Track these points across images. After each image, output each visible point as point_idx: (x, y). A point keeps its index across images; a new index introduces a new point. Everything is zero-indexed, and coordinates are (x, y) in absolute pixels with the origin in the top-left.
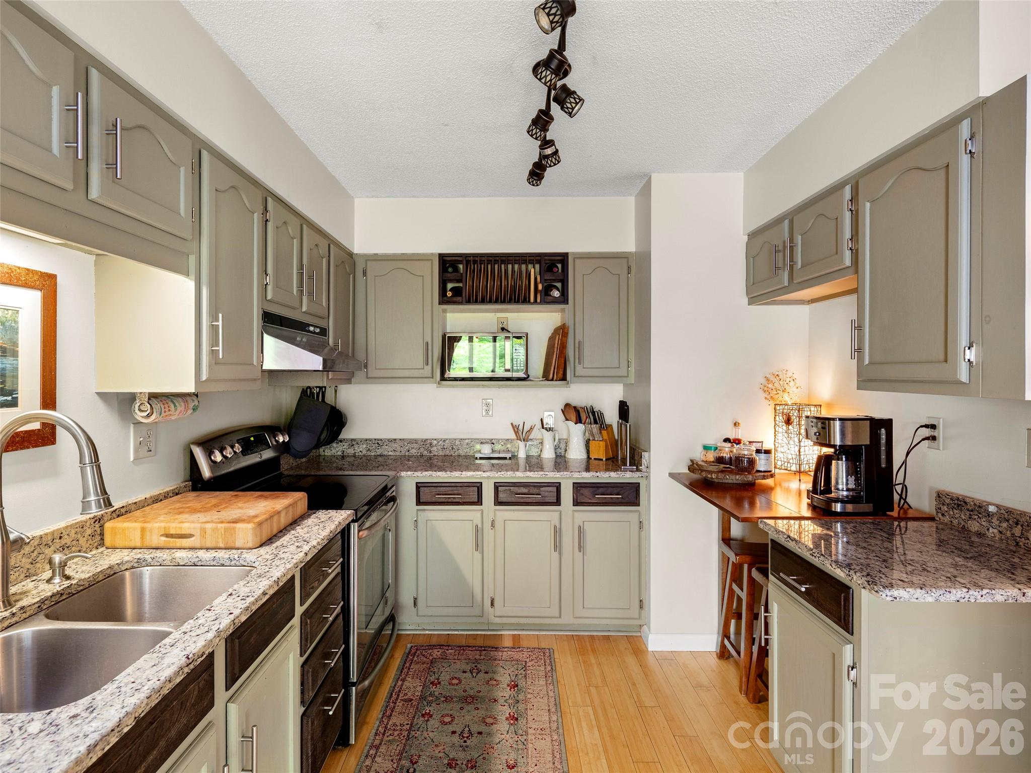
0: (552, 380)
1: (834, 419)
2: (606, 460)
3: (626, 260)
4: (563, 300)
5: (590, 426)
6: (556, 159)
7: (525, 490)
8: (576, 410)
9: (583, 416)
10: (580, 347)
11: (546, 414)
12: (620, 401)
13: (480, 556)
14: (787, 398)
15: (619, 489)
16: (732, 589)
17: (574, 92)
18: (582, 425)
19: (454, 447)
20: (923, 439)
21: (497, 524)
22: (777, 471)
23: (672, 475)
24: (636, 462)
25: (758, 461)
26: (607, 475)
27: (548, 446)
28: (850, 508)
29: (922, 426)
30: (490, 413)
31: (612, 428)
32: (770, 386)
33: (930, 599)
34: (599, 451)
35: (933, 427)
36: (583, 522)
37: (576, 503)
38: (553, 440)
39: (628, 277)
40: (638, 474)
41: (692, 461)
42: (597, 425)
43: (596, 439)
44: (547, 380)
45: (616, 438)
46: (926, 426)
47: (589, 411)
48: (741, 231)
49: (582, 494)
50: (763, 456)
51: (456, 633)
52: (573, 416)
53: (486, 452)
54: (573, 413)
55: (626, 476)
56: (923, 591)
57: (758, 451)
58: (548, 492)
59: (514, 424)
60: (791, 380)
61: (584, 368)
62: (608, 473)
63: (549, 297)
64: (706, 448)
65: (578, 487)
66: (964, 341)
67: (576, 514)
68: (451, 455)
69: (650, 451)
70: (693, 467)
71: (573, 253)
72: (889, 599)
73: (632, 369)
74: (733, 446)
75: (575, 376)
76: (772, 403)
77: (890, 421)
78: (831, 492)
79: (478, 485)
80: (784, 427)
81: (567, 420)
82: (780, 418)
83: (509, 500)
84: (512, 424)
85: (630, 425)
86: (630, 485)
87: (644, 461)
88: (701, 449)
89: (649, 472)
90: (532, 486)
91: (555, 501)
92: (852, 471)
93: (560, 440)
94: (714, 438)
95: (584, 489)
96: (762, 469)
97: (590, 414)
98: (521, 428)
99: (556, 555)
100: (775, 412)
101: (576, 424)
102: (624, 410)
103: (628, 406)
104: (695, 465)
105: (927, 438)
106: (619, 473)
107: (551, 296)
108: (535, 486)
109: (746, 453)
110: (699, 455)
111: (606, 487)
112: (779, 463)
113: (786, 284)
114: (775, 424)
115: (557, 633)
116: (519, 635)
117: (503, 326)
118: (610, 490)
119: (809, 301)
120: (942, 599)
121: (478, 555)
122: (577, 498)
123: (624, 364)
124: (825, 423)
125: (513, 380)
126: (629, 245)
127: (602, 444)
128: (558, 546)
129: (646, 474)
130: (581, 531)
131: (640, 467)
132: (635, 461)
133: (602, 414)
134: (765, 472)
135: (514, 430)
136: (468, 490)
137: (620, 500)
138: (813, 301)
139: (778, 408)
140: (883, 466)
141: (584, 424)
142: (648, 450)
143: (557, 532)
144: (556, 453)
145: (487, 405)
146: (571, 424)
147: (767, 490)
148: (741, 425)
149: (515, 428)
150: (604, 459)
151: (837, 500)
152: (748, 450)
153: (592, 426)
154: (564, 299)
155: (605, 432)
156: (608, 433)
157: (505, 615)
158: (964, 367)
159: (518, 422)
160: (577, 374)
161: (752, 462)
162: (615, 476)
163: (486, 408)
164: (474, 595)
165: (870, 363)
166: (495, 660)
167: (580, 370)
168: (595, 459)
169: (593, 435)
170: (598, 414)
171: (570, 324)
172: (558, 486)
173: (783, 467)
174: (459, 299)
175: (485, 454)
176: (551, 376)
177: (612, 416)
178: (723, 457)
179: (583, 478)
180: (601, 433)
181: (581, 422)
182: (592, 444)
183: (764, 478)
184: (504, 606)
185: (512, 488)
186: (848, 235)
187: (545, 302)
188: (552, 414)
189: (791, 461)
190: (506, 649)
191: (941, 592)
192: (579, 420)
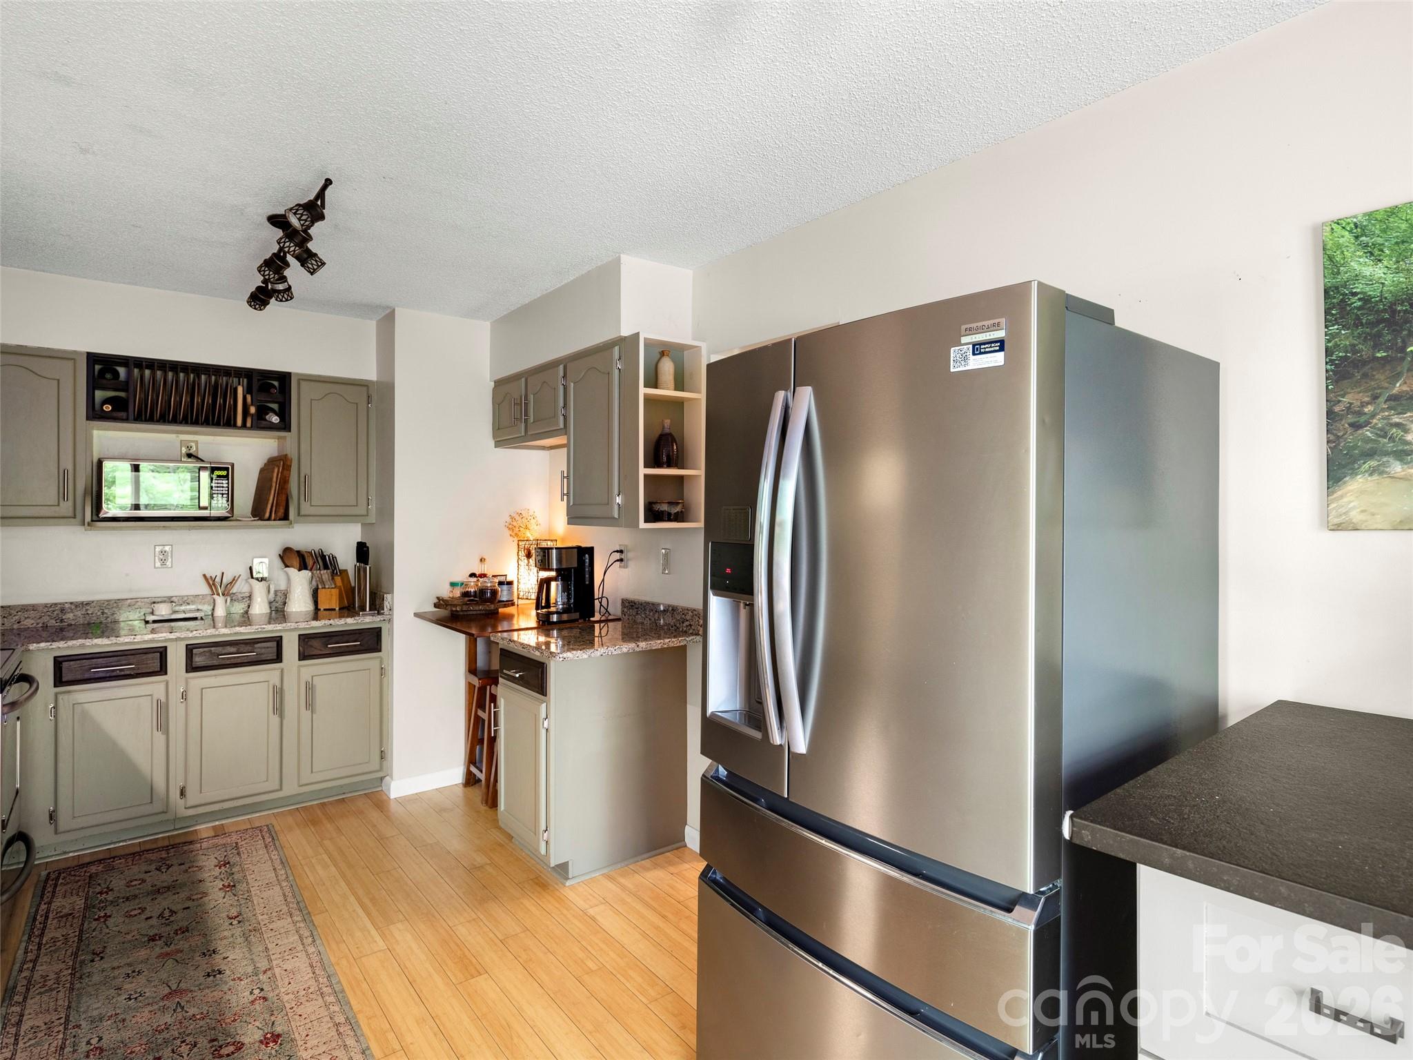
0: (269, 519)
1: (552, 548)
2: (340, 609)
3: (365, 388)
4: (283, 426)
5: (318, 572)
6: (288, 295)
7: (233, 649)
8: (300, 554)
9: (310, 562)
10: (305, 481)
11: (256, 561)
12: (358, 543)
13: (163, 738)
14: (529, 535)
15: (357, 636)
16: (478, 716)
17: (316, 255)
18: (308, 571)
19: (106, 611)
20: (615, 561)
21: (190, 696)
22: (521, 602)
23: (417, 615)
24: (378, 607)
25: (500, 593)
26: (342, 621)
27: (259, 600)
28: (565, 617)
29: (614, 552)
30: (169, 563)
31: (347, 572)
32: (515, 524)
33: (585, 656)
34: (330, 599)
35: (621, 552)
36: (312, 677)
37: (303, 656)
38: (267, 592)
39: (368, 407)
40: (379, 618)
41: (438, 598)
42: (329, 571)
43: (327, 587)
44: (261, 519)
45: (353, 585)
46: (617, 551)
47: (318, 555)
48: (488, 377)
49: (311, 646)
50: (505, 587)
51: (121, 844)
52: (296, 562)
53: (164, 613)
54: (294, 557)
55: (366, 621)
56: (582, 652)
57: (501, 583)
58: (264, 648)
59: (208, 576)
60: (532, 518)
61: (311, 506)
62: (343, 619)
63: (264, 422)
64: (453, 585)
65: (304, 639)
66: (616, 491)
67: (303, 670)
68: (101, 623)
69: (393, 593)
70: (440, 603)
71: (297, 374)
72: (561, 659)
73: (372, 507)
74: (478, 580)
75: (299, 514)
76: (516, 539)
77: (592, 549)
78: (549, 607)
79: (161, 650)
80: (526, 561)
81: (287, 566)
82: (522, 553)
83: (210, 663)
84: (204, 576)
85: (370, 568)
86: (370, 630)
87: (386, 604)
88: (448, 587)
89: (392, 615)
90: (242, 643)
91: (275, 657)
92: (565, 589)
93: (276, 592)
94: (461, 576)
95: (313, 640)
96: (505, 599)
97: (319, 559)
98: (218, 580)
99: (275, 720)
100: (519, 547)
101: (299, 571)
102: (362, 552)
103: (368, 548)
104: (441, 602)
105: (618, 560)
106: (358, 618)
107: (266, 420)
108: (246, 644)
109: (489, 585)
110: (446, 592)
111: (342, 635)
112: (521, 594)
113: (523, 434)
114: (519, 558)
115: (275, 811)
116: (222, 824)
117: (191, 451)
118: (346, 638)
119: (548, 448)
120: (593, 655)
121: (160, 737)
122: (304, 651)
123: (363, 501)
124: (545, 552)
125: (211, 520)
126: (369, 372)
127: (335, 592)
128: (279, 709)
129: (388, 616)
130: (310, 688)
131: (382, 611)
132: (377, 605)
133: (334, 558)
134: (507, 601)
135: (209, 583)
136: (144, 657)
137: (357, 648)
138: (552, 448)
139: (520, 543)
140: (587, 583)
141: (311, 570)
142: (391, 591)
143: (279, 694)
144: (271, 608)
145: (163, 553)
146: (293, 572)
147: (509, 617)
148: (487, 560)
149: (210, 582)
150: (337, 609)
151: (553, 613)
152: (491, 582)
153: (322, 572)
154: (285, 425)
155: (339, 578)
156: (342, 580)
157: (203, 803)
158: (616, 507)
159: (214, 572)
160: (302, 513)
161: (494, 593)
162: (352, 622)
163: (161, 557)
164: (154, 787)
165: (573, 504)
166: (192, 851)
167: (306, 508)
168: (325, 610)
169: (323, 582)
170: (329, 557)
171: (292, 454)
172: (279, 641)
173: (525, 597)
174: (123, 414)
175: (162, 616)
176: (267, 515)
177: (347, 559)
178: (467, 591)
179: (312, 628)
180: (333, 579)
181: (306, 568)
182: (322, 594)
183: (505, 606)
184: (201, 792)
185: (212, 649)
186: (561, 404)
187: (258, 428)
188: (266, 560)
189: (531, 591)
190: (205, 840)
191: (592, 651)
192: (303, 566)
